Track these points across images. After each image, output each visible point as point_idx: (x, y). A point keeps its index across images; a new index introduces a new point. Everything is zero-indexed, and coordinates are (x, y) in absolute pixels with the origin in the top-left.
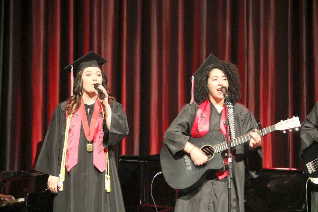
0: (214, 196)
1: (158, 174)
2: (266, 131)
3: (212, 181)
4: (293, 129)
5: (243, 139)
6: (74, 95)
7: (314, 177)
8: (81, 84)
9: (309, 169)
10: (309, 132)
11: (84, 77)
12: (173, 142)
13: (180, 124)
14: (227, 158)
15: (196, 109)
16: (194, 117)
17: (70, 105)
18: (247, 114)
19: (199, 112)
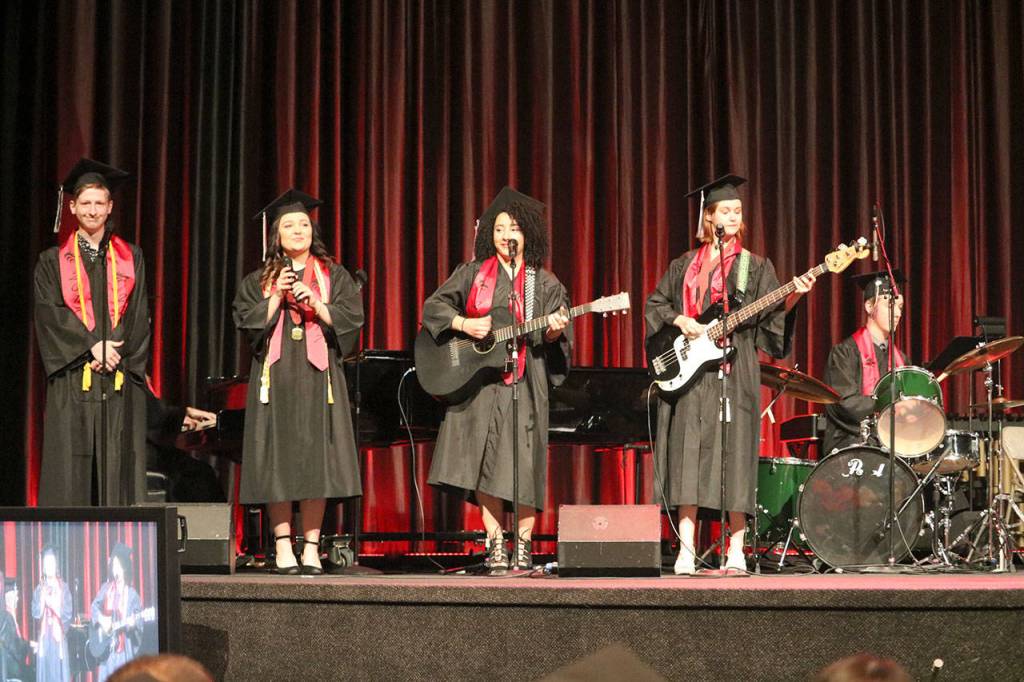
0: (497, 410)
1: (410, 370)
2: (576, 311)
3: (493, 386)
4: (620, 311)
5: (540, 323)
6: (269, 259)
7: (662, 380)
8: (277, 241)
9: (656, 368)
10: (658, 309)
11: (282, 230)
12: (434, 319)
13: (445, 295)
14: (510, 352)
15: (475, 273)
16: (470, 286)
17: (265, 273)
18: (555, 286)
19: (480, 278)
